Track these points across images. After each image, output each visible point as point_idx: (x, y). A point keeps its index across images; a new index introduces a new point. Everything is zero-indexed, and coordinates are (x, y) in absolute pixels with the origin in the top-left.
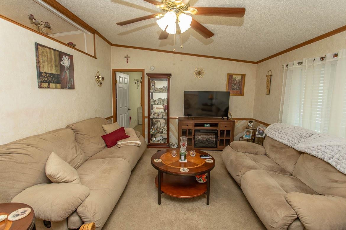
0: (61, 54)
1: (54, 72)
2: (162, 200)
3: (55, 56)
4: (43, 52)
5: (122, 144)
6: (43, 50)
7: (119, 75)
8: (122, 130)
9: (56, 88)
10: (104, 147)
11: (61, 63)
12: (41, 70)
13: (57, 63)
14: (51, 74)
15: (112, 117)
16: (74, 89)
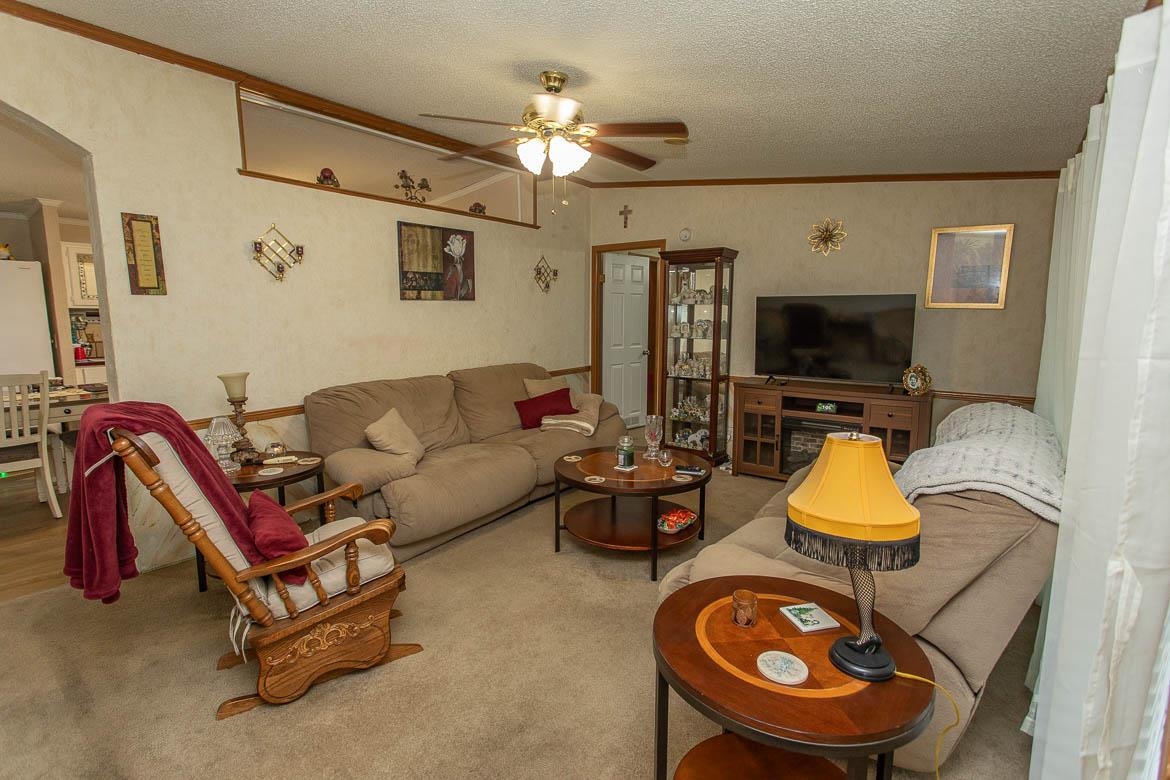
0: (446, 233)
1: (430, 269)
2: (565, 545)
3: (432, 239)
4: (410, 236)
5: (549, 425)
6: (411, 232)
7: (609, 259)
8: (564, 394)
9: (434, 298)
10: (515, 428)
11: (446, 250)
12: (405, 269)
13: (437, 251)
14: (423, 274)
15: (588, 369)
16: (473, 299)
